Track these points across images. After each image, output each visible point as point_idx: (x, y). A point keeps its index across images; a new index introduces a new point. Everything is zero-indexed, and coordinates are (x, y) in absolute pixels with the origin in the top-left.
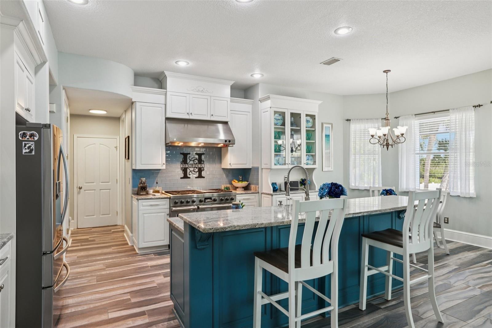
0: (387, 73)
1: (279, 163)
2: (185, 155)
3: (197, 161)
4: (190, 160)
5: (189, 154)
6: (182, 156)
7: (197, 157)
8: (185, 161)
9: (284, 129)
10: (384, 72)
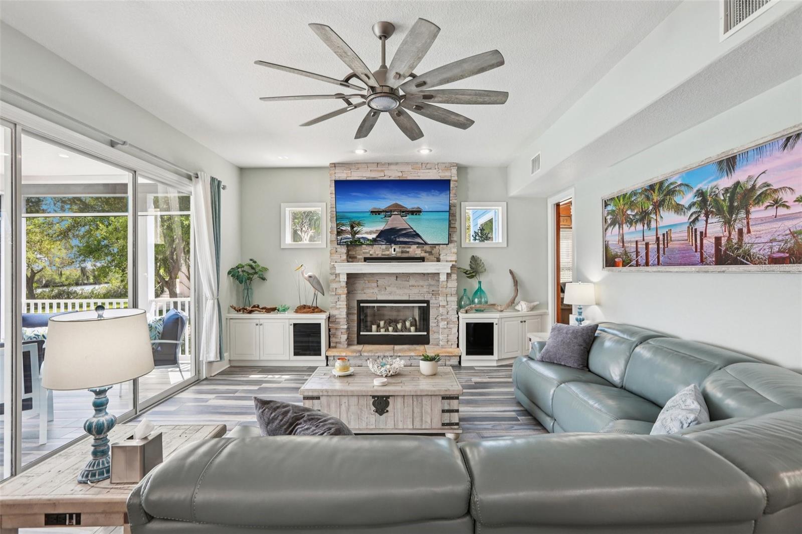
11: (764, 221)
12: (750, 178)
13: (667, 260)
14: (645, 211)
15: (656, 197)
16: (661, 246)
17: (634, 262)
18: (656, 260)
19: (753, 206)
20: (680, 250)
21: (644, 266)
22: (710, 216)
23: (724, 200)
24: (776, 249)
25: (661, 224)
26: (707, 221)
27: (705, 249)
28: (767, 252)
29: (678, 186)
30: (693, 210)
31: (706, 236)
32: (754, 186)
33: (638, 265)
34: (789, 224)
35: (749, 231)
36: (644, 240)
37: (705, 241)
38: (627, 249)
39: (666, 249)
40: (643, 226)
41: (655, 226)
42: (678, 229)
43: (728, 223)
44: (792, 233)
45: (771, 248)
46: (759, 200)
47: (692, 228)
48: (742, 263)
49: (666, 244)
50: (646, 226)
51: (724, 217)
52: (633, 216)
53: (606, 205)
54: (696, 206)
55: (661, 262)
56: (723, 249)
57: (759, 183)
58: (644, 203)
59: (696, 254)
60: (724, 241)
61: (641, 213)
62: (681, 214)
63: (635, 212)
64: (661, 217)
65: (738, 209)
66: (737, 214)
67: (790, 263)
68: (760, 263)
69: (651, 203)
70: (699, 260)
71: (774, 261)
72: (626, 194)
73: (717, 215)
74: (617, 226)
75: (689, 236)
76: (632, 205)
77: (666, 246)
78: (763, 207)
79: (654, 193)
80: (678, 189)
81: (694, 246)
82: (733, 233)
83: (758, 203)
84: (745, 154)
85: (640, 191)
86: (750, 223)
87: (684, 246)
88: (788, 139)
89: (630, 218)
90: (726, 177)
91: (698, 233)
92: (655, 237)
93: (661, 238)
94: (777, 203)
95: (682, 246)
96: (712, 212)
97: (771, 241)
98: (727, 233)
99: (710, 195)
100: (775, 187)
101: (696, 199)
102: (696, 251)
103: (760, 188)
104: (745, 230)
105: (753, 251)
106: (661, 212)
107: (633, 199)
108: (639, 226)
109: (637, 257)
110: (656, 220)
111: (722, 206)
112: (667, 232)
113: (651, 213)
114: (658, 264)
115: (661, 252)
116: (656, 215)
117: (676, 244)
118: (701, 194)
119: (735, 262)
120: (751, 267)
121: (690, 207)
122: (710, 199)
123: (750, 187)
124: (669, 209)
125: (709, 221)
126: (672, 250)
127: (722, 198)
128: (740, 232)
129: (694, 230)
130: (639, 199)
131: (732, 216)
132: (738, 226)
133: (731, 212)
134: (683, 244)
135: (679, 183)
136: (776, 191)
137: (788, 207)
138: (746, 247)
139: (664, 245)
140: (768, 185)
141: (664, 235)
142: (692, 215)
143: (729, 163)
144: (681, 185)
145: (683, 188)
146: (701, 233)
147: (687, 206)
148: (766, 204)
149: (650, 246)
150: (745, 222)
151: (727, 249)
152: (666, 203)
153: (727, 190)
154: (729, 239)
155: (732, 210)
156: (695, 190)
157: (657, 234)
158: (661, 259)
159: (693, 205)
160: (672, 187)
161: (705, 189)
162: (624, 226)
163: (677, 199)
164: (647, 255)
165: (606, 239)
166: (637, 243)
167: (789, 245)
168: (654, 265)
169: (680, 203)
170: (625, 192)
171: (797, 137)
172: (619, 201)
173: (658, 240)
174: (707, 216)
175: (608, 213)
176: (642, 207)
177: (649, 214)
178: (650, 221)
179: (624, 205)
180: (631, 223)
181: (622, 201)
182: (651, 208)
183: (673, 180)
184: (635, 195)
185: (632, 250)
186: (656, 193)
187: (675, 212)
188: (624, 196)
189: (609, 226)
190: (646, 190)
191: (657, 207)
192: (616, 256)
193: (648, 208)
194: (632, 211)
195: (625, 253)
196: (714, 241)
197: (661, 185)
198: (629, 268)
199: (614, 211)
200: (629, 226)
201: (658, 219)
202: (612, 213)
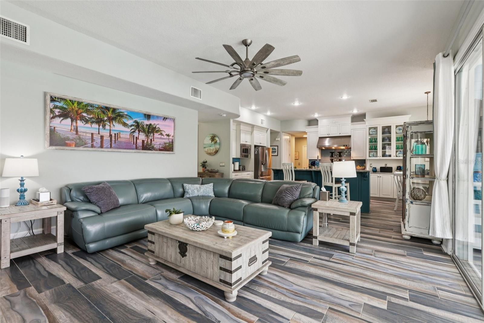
0: (428, 94)
1: (374, 156)
2: (332, 153)
3: (338, 156)
4: (335, 155)
5: (334, 152)
6: (331, 154)
7: (338, 154)
8: (332, 156)
9: (377, 136)
10: (426, 93)
11: (158, 138)
12: (154, 124)
13: (117, 146)
14: (101, 119)
15: (110, 114)
16: (113, 139)
17: (90, 145)
18: (110, 145)
19: (155, 133)
20: (125, 142)
21: (98, 148)
22: (140, 132)
23: (146, 128)
24: (161, 147)
25: (112, 128)
26: (139, 133)
27: (138, 143)
28: (159, 147)
29: (125, 115)
30: (133, 127)
31: (138, 139)
32: (156, 127)
33: (92, 146)
34: (164, 140)
35: (154, 140)
36: (99, 134)
37: (138, 141)
38: (81, 137)
39: (116, 141)
40: (99, 126)
41: (109, 129)
42: (125, 133)
43: (147, 136)
44: (164, 143)
45: (160, 146)
46: (157, 132)
47: (132, 135)
48: (151, 150)
49: (116, 138)
50: (101, 127)
51: (146, 134)
52: (89, 118)
53: (53, 100)
54: (134, 126)
55: (112, 146)
56: (145, 145)
58: (100, 114)
59: (134, 145)
60: (145, 142)
61: (97, 119)
62: (126, 127)
63: (92, 116)
64: (114, 125)
65: (151, 132)
66: (150, 134)
67: (164, 151)
68: (157, 150)
69: (107, 116)
70: (135, 148)
71: (160, 150)
72: (82, 103)
73: (143, 132)
74: (69, 120)
75: (130, 137)
76: (87, 111)
77: (117, 140)
78: (158, 134)
79: (109, 112)
80: (125, 116)
81: (133, 142)
82: (149, 140)
83: (156, 132)
84: (154, 116)
85: (97, 106)
86: (154, 138)
87: (128, 141)
88: (164, 118)
89: (86, 119)
90: (147, 121)
91: (135, 137)
92: (109, 134)
93: (113, 135)
94: (161, 134)
95: (126, 141)
96: (141, 131)
97: (160, 144)
98: (147, 140)
99: (141, 124)
100: (161, 130)
101: (134, 124)
102: (134, 144)
103: (157, 128)
104: (153, 140)
105: (155, 146)
106: (114, 123)
107: (89, 108)
108: (95, 126)
109: (92, 142)
110: (110, 126)
111: (145, 130)
112: (117, 133)
113: (106, 121)
114: (111, 147)
115: (113, 142)
116: (110, 123)
117: (123, 140)
118: (136, 122)
119: (149, 149)
120: (154, 151)
121: (131, 126)
122: (140, 126)
123: (154, 127)
124: (119, 122)
125: (140, 134)
126: (121, 142)
127: (145, 127)
128: (151, 140)
129: (133, 135)
130: (95, 111)
132: (150, 138)
133: (148, 133)
134: (127, 140)
135: (126, 113)
136: (161, 131)
137: (164, 136)
138: (153, 145)
139: (115, 138)
140: (159, 128)
141: (115, 134)
142: (132, 129)
143: (148, 116)
144: (126, 115)
145: (128, 117)
146: (136, 138)
147: (130, 125)
148: (159, 133)
149: (104, 138)
150: (153, 137)
151: (146, 145)
152: (117, 120)
153: (147, 125)
154: (147, 142)
155: (148, 132)
156: (134, 120)
157: (110, 133)
158: (113, 145)
159: (133, 125)
160: (121, 114)
161: (138, 121)
162: (79, 122)
163: (125, 120)
164: (102, 142)
165: (51, 125)
166: (92, 134)
167: (164, 146)
168: (107, 148)
169: (126, 122)
170: (80, 101)
171: (166, 118)
172: (73, 104)
173: (111, 135)
174: (139, 131)
175: (56, 107)
176: (98, 116)
177: (104, 121)
178: (105, 125)
179: (80, 108)
180: (87, 121)
181: (76, 105)
182: (106, 118)
183: (122, 111)
184: (91, 106)
185: (87, 138)
186: (110, 112)
187: (123, 125)
188: (79, 103)
189: (56, 116)
190: (102, 108)
191: (111, 120)
192: (68, 139)
193: (104, 118)
194: (88, 114)
195: (80, 139)
196: (141, 141)
197: (114, 110)
198: (85, 149)
199: (65, 108)
200: (84, 123)
201: (112, 126)
202: (61, 108)
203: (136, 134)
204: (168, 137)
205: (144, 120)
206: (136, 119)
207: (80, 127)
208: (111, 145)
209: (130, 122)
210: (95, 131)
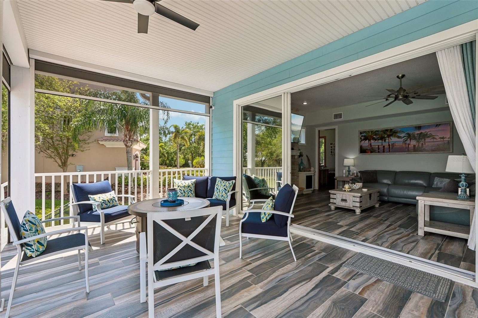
11: (430, 142)
12: (425, 132)
13: (393, 151)
14: (383, 137)
15: (388, 133)
17: (377, 151)
21: (382, 152)
23: (417, 136)
24: (433, 148)
25: (391, 141)
26: (410, 141)
27: (409, 148)
28: (431, 149)
31: (410, 145)
32: (427, 134)
33: (379, 152)
34: (437, 143)
35: (425, 144)
36: (382, 145)
39: (393, 148)
40: (382, 141)
41: (388, 141)
42: (399, 142)
43: (418, 142)
44: (438, 145)
46: (428, 137)
47: (405, 143)
48: (423, 151)
50: (383, 141)
51: (417, 140)
53: (361, 133)
56: (416, 148)
57: (429, 133)
58: (382, 134)
60: (416, 146)
62: (400, 139)
63: (378, 137)
66: (421, 140)
68: (428, 151)
70: (407, 151)
71: (432, 151)
74: (368, 141)
75: (403, 144)
76: (376, 135)
78: (429, 139)
80: (398, 132)
82: (420, 144)
84: (425, 126)
85: (381, 131)
86: (426, 142)
88: (437, 125)
89: (375, 138)
90: (418, 131)
92: (388, 145)
93: (391, 145)
94: (434, 138)
95: (400, 147)
96: (413, 139)
97: (432, 146)
98: (418, 144)
99: (412, 134)
102: (406, 148)
103: (429, 134)
104: (424, 144)
105: (426, 149)
106: (391, 138)
107: (376, 133)
108: (380, 141)
109: (378, 150)
112: (394, 143)
114: (389, 152)
115: (391, 148)
117: (398, 146)
118: (408, 134)
119: (421, 151)
120: (425, 152)
121: (404, 137)
122: (412, 136)
123: (425, 134)
124: (395, 137)
125: (411, 141)
126: (396, 148)
127: (416, 136)
128: (422, 144)
130: (380, 133)
131: (419, 140)
132: (421, 143)
135: (399, 130)
136: (433, 136)
137: (437, 139)
138: (424, 148)
139: (392, 146)
140: (431, 134)
141: (392, 144)
142: (405, 139)
143: (419, 128)
145: (401, 132)
146: (408, 144)
147: (403, 137)
148: (431, 138)
149: (385, 147)
150: (424, 142)
151: (418, 148)
152: (394, 135)
153: (418, 134)
154: (418, 145)
155: (419, 139)
156: (406, 133)
157: (389, 143)
158: (390, 150)
159: (405, 136)
160: (396, 131)
161: (410, 133)
162: (372, 141)
163: (398, 135)
164: (384, 149)
165: (361, 144)
166: (378, 146)
167: (437, 147)
168: (387, 152)
169: (400, 136)
170: (372, 130)
171: (440, 125)
172: (369, 133)
173: (389, 145)
174: (410, 140)
175: (362, 136)
176: (381, 136)
177: (385, 138)
178: (386, 140)
179: (372, 134)
180: (376, 140)
181: (370, 133)
182: (386, 136)
183: (396, 129)
184: (378, 132)
185: (376, 148)
186: (389, 132)
187: (397, 138)
188: (372, 132)
189: (362, 140)
190: (384, 131)
191: (389, 136)
192: (367, 150)
193: (385, 136)
194: (376, 136)
195: (372, 149)
196: (413, 146)
197: (391, 130)
198: (375, 153)
199: (366, 136)
200: (374, 141)
201: (390, 139)
202: (364, 136)
203: (408, 142)
204: (442, 140)
205: (414, 131)
206: (407, 132)
207: (372, 143)
208: (389, 150)
209: (402, 135)
210: (380, 144)
